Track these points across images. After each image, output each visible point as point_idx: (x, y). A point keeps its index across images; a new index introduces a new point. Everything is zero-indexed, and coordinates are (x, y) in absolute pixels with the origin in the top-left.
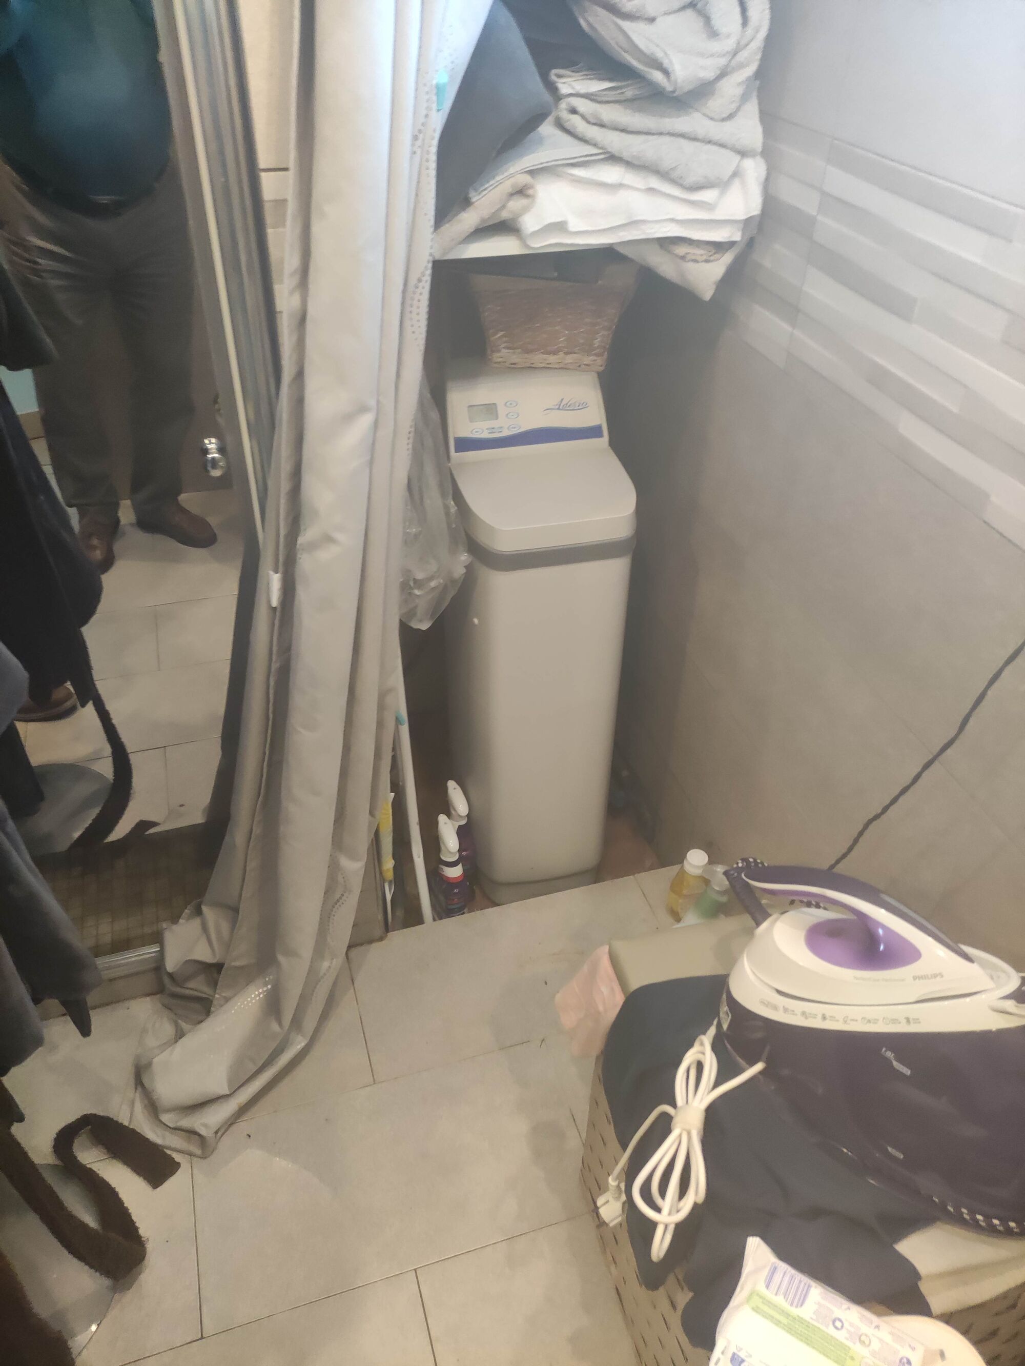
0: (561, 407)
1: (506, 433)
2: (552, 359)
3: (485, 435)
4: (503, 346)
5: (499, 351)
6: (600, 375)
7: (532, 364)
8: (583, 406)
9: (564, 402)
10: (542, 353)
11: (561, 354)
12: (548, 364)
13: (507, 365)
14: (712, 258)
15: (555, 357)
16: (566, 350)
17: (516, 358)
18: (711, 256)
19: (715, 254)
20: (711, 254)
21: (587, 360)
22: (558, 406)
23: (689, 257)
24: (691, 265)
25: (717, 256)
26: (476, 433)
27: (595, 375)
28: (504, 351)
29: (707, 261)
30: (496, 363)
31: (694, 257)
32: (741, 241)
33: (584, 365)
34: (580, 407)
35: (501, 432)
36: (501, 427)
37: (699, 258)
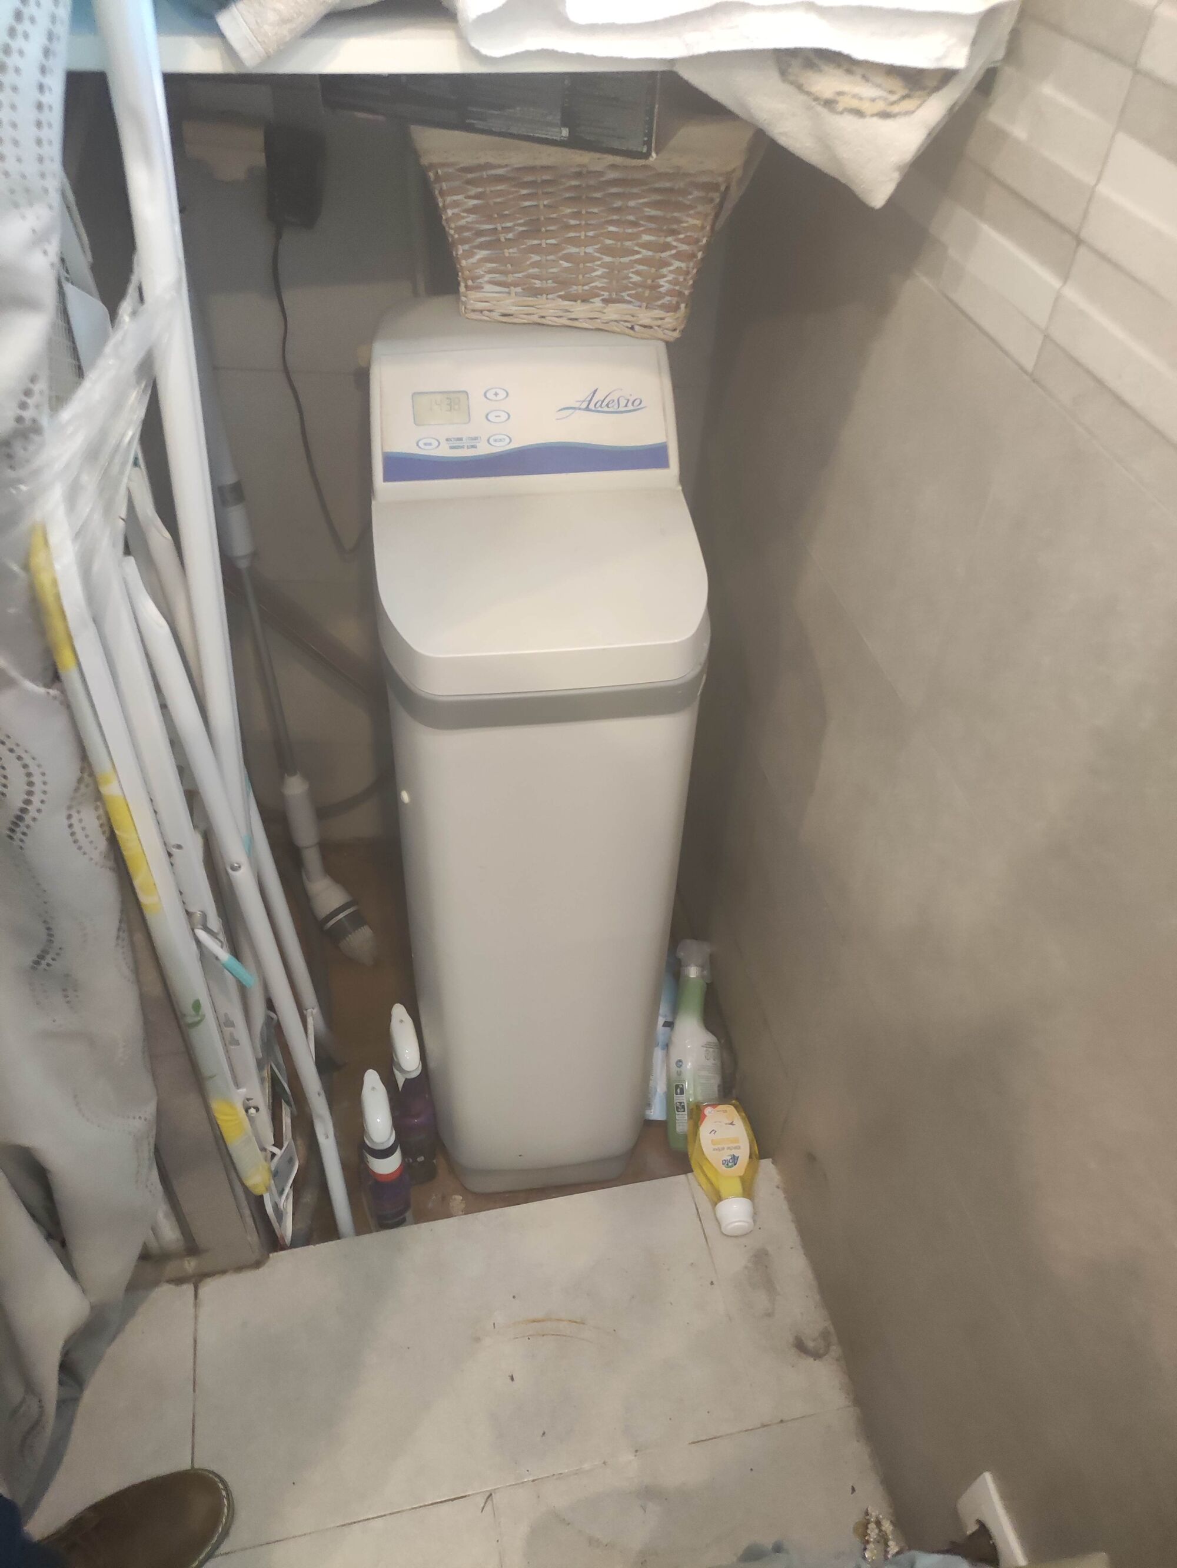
0: (591, 405)
1: (483, 449)
2: (579, 309)
3: (444, 451)
4: (487, 277)
5: (479, 288)
6: (671, 347)
7: (543, 317)
8: (635, 406)
9: (598, 397)
10: (560, 297)
11: (597, 302)
12: (571, 319)
13: (496, 315)
14: (896, 109)
15: (586, 307)
16: (606, 294)
17: (510, 302)
18: (893, 103)
19: (905, 97)
20: (894, 98)
21: (645, 316)
22: (584, 405)
23: (844, 102)
24: (847, 124)
25: (908, 105)
26: (427, 447)
27: (662, 347)
28: (488, 287)
29: (885, 115)
30: (474, 311)
31: (855, 104)
32: (968, 68)
33: (641, 325)
34: (630, 407)
35: (473, 447)
36: (476, 439)
37: (866, 106)
